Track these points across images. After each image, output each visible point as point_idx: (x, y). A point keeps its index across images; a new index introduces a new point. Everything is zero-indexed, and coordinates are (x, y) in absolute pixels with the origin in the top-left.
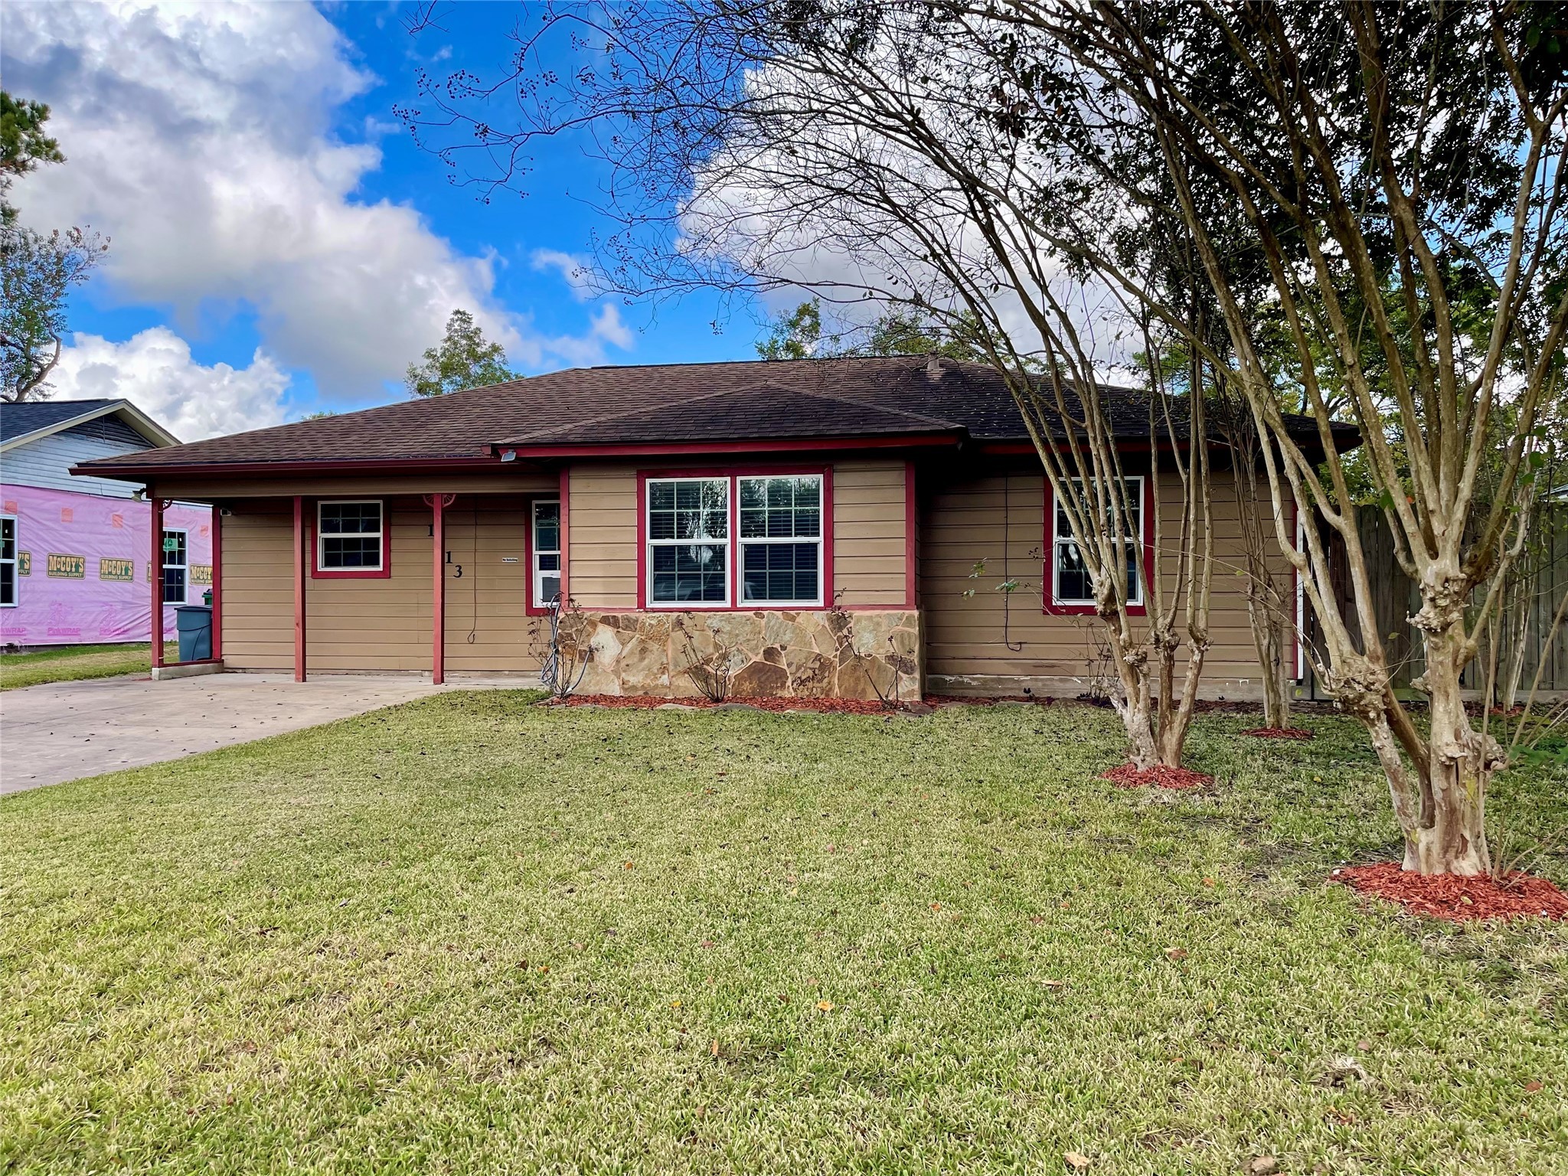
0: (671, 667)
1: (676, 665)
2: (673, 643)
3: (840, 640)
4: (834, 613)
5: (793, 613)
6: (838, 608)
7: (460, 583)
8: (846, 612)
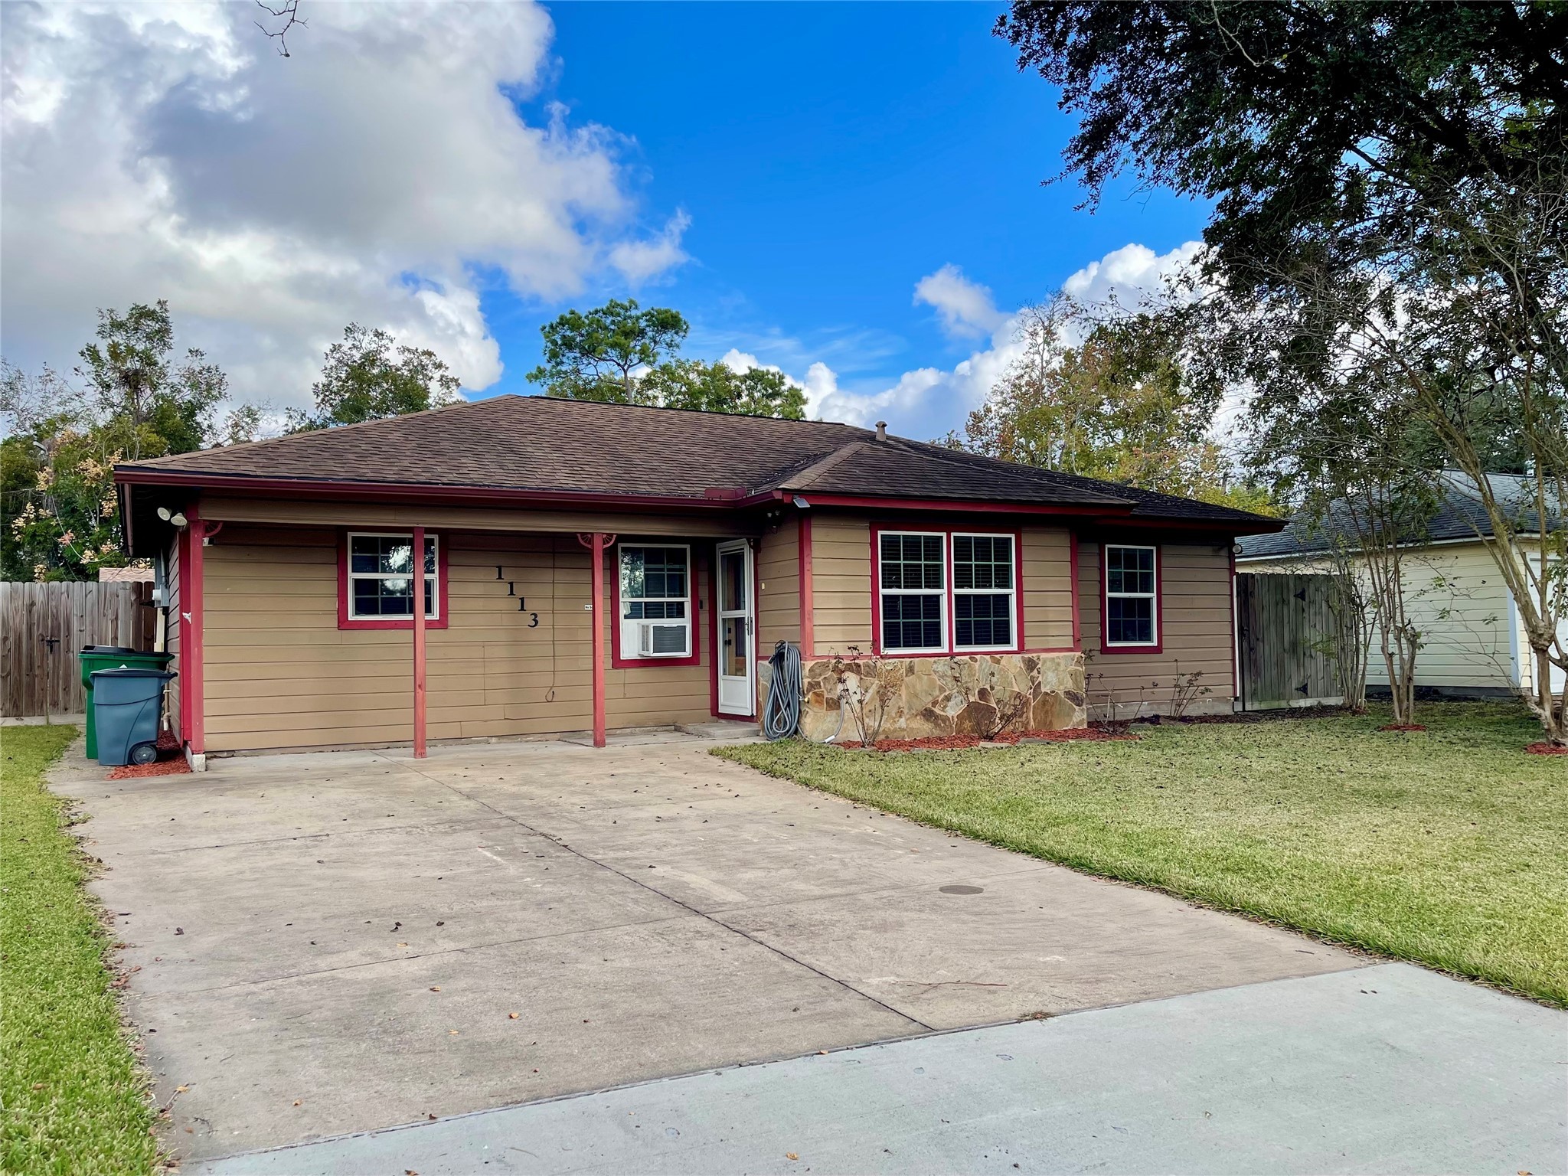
0: (906, 711)
1: (910, 708)
2: (907, 687)
3: (1032, 680)
4: (1026, 656)
5: (998, 656)
6: (1029, 651)
7: (535, 634)
8: (1034, 655)
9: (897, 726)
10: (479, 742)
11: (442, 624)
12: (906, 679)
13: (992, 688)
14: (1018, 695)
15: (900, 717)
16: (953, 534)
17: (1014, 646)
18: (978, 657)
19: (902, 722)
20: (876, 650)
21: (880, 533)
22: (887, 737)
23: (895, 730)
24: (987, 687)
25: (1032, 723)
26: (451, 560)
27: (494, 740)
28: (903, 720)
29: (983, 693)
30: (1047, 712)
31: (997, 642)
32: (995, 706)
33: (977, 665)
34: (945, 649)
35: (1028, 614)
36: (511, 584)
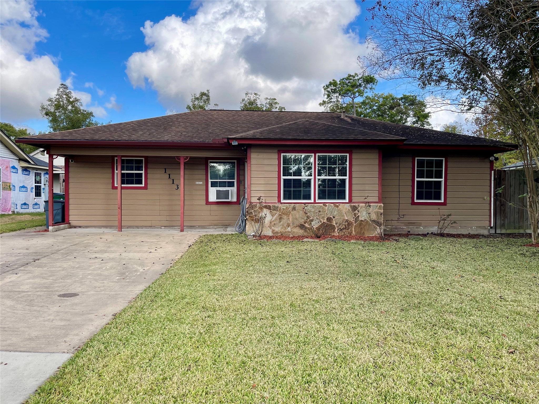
0: (291, 225)
1: (293, 224)
2: (292, 215)
3: (355, 214)
4: (352, 205)
5: (337, 204)
6: (354, 203)
7: (177, 192)
8: (356, 204)
9: (287, 230)
10: (158, 228)
11: (146, 188)
12: (292, 212)
13: (334, 217)
14: (347, 221)
15: (288, 227)
16: (317, 154)
17: (347, 200)
18: (327, 204)
19: (289, 229)
20: (279, 201)
21: (282, 154)
22: (282, 235)
23: (286, 232)
24: (332, 217)
25: (354, 233)
26: (149, 166)
27: (163, 227)
28: (289, 228)
29: (329, 219)
30: (362, 228)
31: (339, 198)
32: (335, 224)
33: (326, 208)
34: (312, 201)
35: (354, 187)
36: (169, 175)
